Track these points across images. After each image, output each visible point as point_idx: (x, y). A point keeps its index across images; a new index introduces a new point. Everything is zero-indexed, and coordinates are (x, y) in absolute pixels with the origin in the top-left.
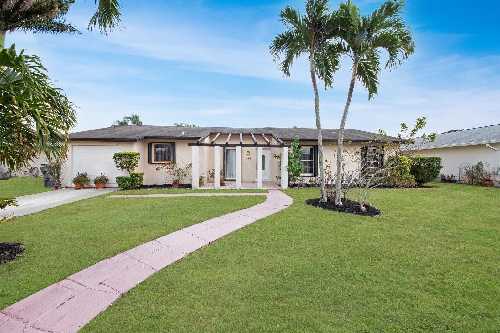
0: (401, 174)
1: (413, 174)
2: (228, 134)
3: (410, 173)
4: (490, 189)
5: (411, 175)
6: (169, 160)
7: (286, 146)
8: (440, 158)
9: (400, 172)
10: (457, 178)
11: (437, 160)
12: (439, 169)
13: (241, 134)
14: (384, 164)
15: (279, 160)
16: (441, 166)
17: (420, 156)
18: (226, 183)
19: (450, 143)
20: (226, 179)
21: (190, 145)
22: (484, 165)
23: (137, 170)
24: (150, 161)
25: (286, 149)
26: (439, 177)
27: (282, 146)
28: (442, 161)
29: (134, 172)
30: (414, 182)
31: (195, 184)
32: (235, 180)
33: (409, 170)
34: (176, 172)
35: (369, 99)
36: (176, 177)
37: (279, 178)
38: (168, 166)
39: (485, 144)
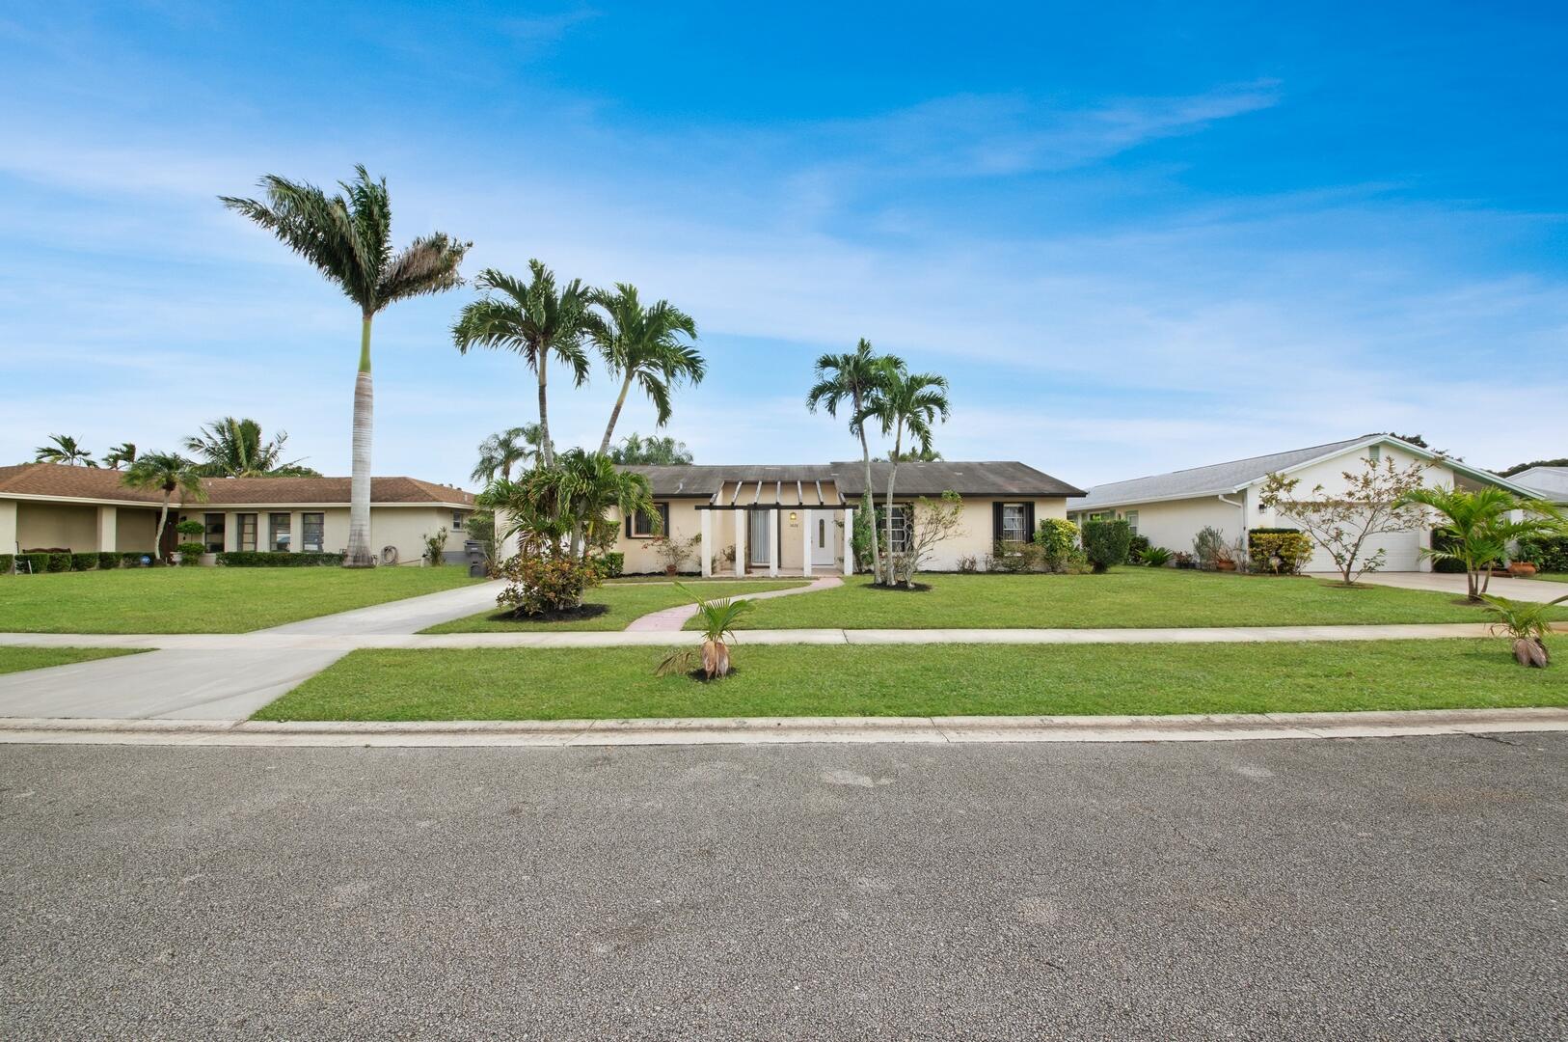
1: (1087, 551)
2: (757, 483)
5: (1078, 553)
6: (659, 531)
7: (849, 507)
11: (1123, 526)
12: (1129, 541)
13: (779, 483)
15: (841, 529)
18: (753, 570)
20: (754, 564)
21: (698, 508)
22: (1216, 533)
23: (615, 549)
24: (628, 535)
25: (849, 512)
26: (1173, 558)
27: (843, 507)
29: (611, 551)
30: (1087, 566)
31: (706, 569)
32: (769, 567)
34: (671, 552)
36: (671, 560)
37: (842, 560)
38: (660, 542)
39: (1217, 496)
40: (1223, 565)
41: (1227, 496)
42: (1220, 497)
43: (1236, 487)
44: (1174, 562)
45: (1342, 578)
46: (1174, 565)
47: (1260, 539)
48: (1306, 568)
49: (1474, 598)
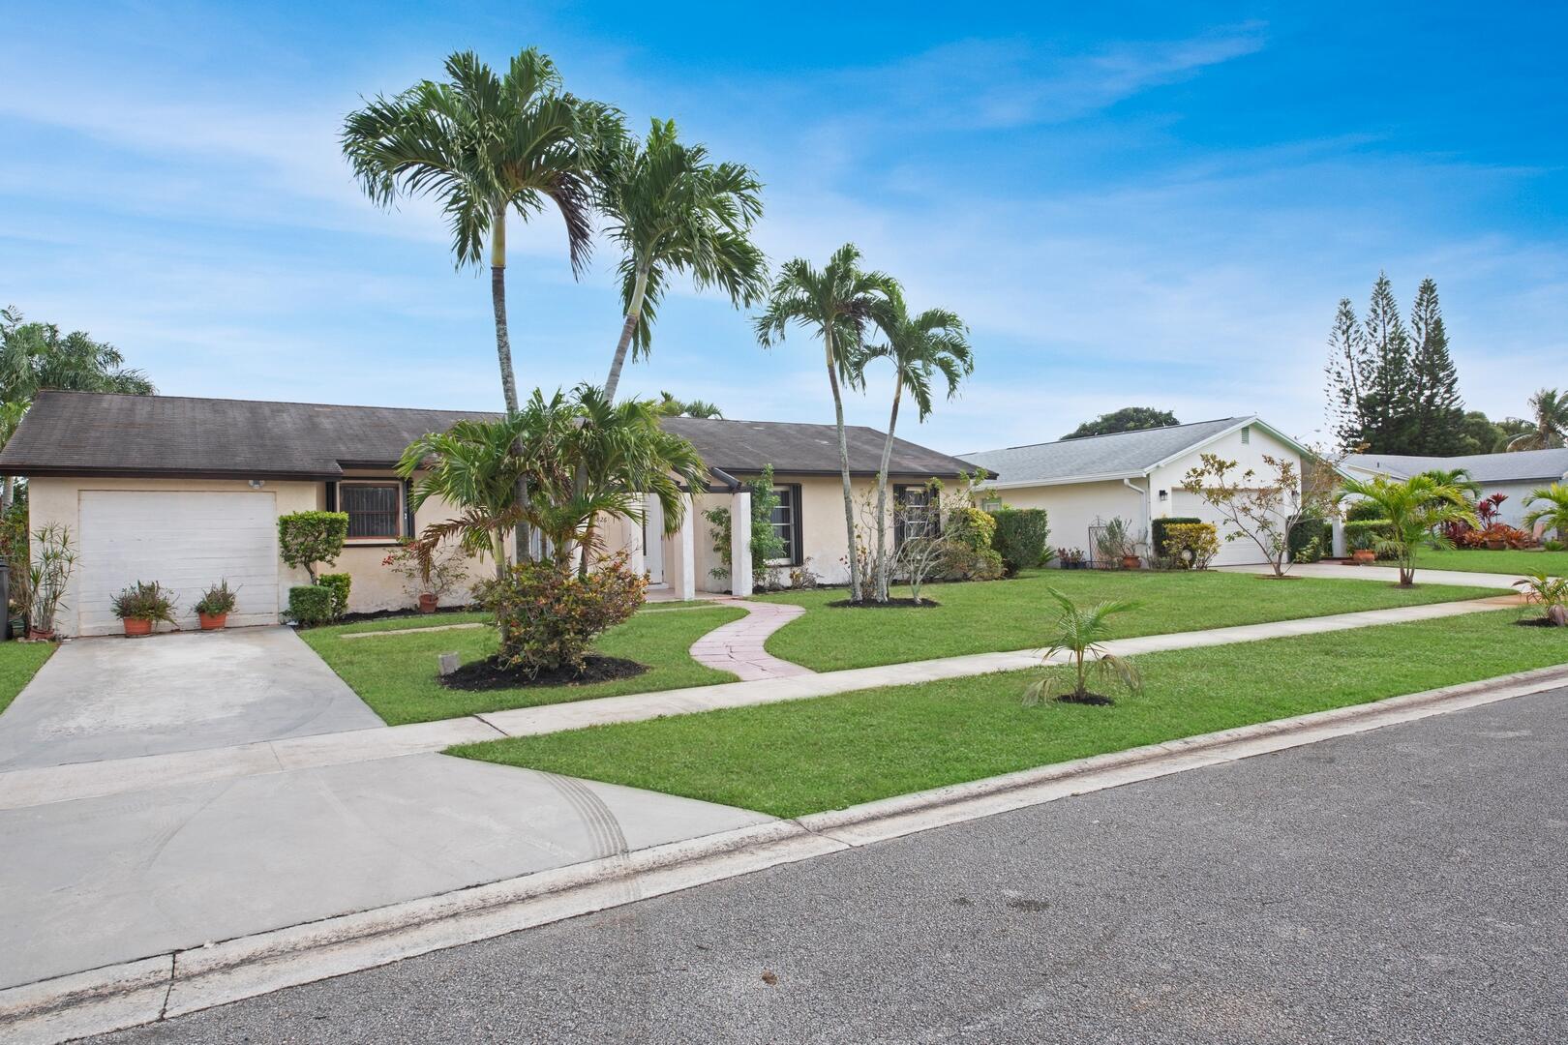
0: (974, 550)
1: (998, 550)
3: (992, 547)
4: (1136, 574)
5: (994, 553)
6: (394, 534)
8: (1043, 511)
9: (971, 545)
10: (1086, 557)
11: (1039, 516)
12: (1044, 536)
14: (942, 528)
16: (1047, 528)
17: (1010, 508)
19: (1071, 473)
22: (1123, 525)
25: (743, 498)
26: (1057, 557)
27: (730, 489)
28: (1048, 518)
30: (1001, 569)
33: (989, 541)
35: (921, 422)
39: (1123, 480)
40: (1129, 562)
41: (1132, 480)
42: (1126, 481)
43: (1146, 470)
44: (1057, 562)
45: (1271, 571)
46: (1059, 565)
47: (1176, 529)
48: (1214, 562)
49: (1406, 582)
